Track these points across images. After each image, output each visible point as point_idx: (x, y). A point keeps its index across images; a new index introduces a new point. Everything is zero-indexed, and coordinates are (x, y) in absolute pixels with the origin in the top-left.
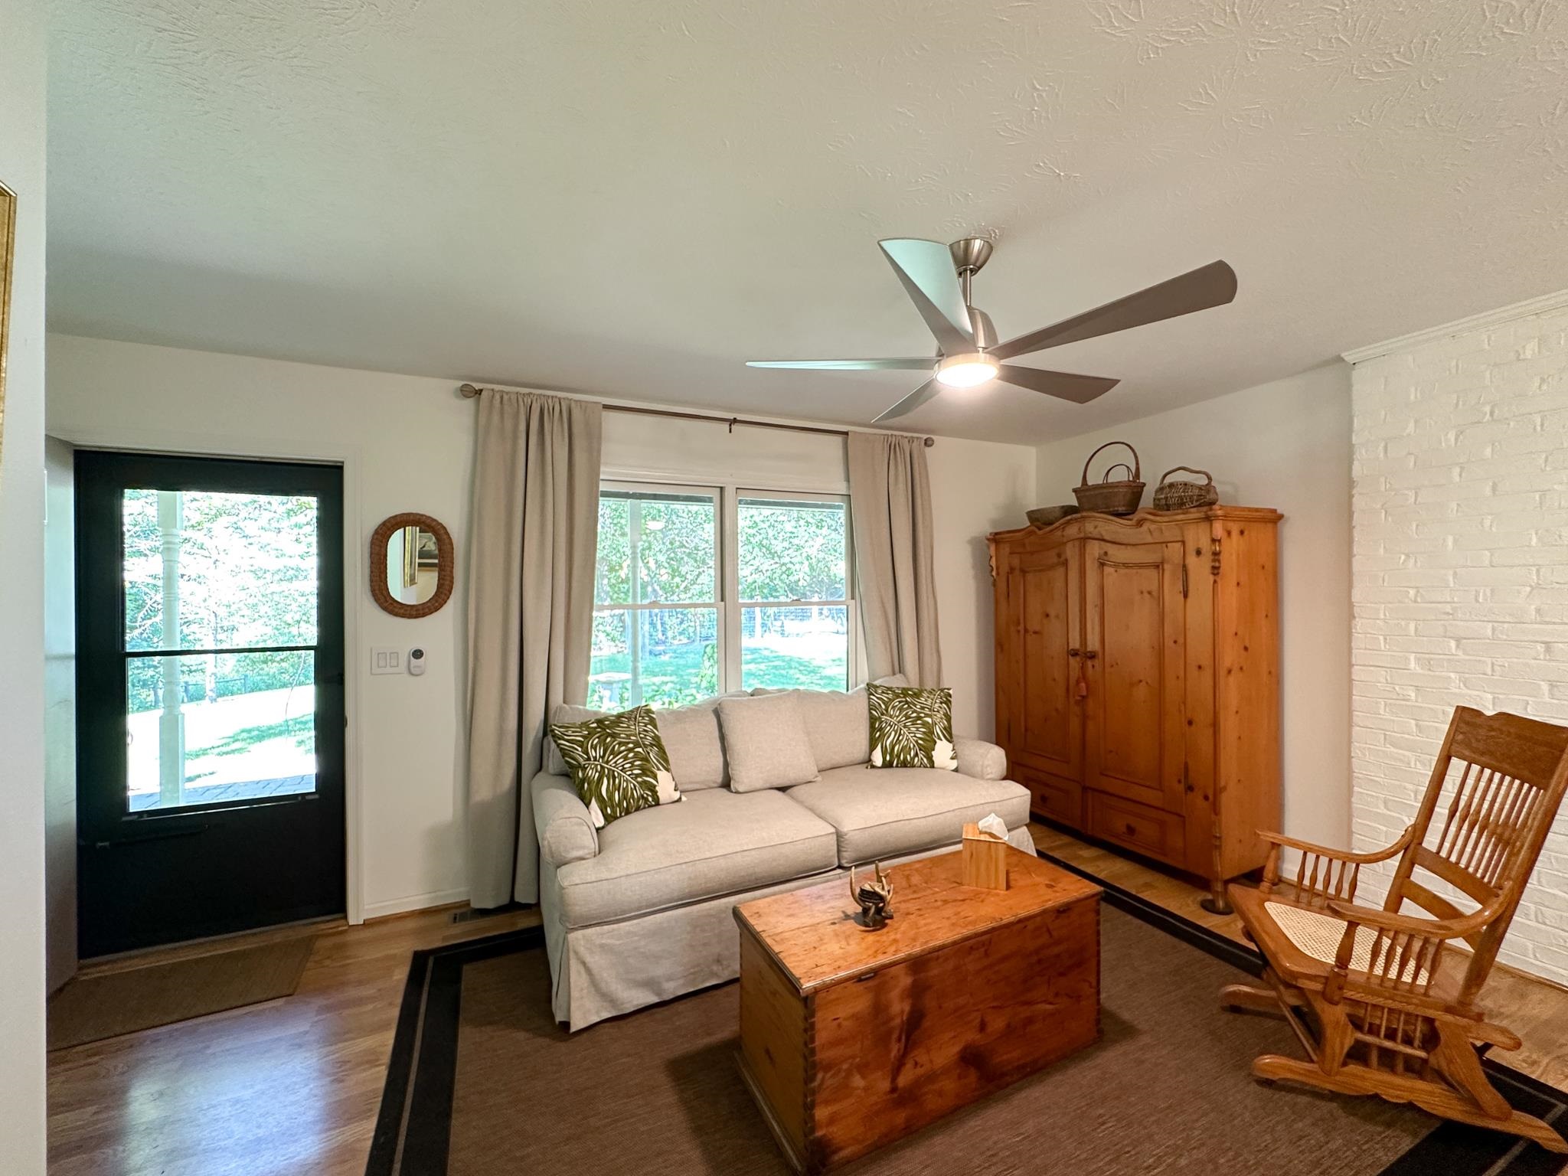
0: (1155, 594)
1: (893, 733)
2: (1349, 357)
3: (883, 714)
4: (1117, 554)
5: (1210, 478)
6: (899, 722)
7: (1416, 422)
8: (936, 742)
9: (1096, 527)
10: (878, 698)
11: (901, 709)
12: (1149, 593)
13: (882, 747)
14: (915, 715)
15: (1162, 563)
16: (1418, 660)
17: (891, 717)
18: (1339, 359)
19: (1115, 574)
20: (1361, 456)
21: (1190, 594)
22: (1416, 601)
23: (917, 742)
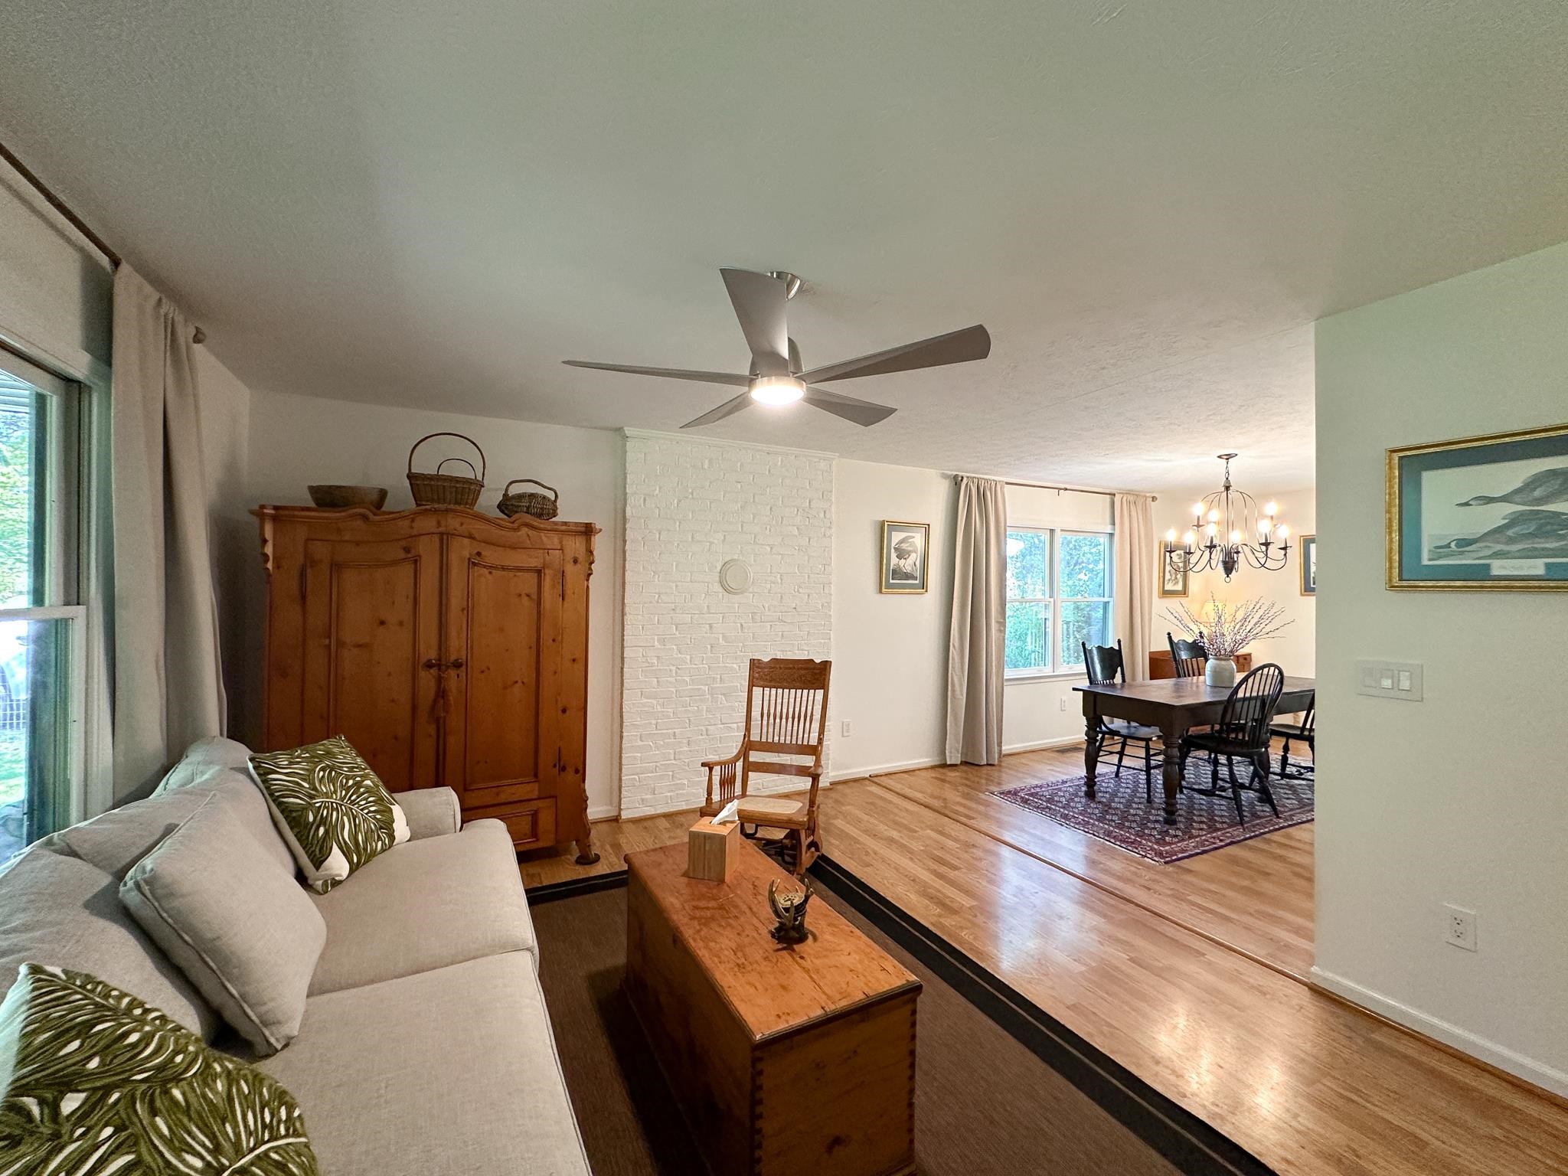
0: (535, 597)
1: (345, 818)
2: (628, 431)
3: (312, 797)
4: (491, 555)
5: (556, 496)
6: (342, 799)
7: (660, 488)
8: (391, 810)
9: (462, 524)
10: (286, 774)
11: (331, 780)
12: (528, 595)
13: (341, 848)
14: (351, 782)
15: (544, 567)
16: (658, 641)
17: (326, 795)
18: (619, 430)
19: (489, 577)
20: (630, 500)
21: (566, 597)
22: (658, 602)
23: (375, 818)
